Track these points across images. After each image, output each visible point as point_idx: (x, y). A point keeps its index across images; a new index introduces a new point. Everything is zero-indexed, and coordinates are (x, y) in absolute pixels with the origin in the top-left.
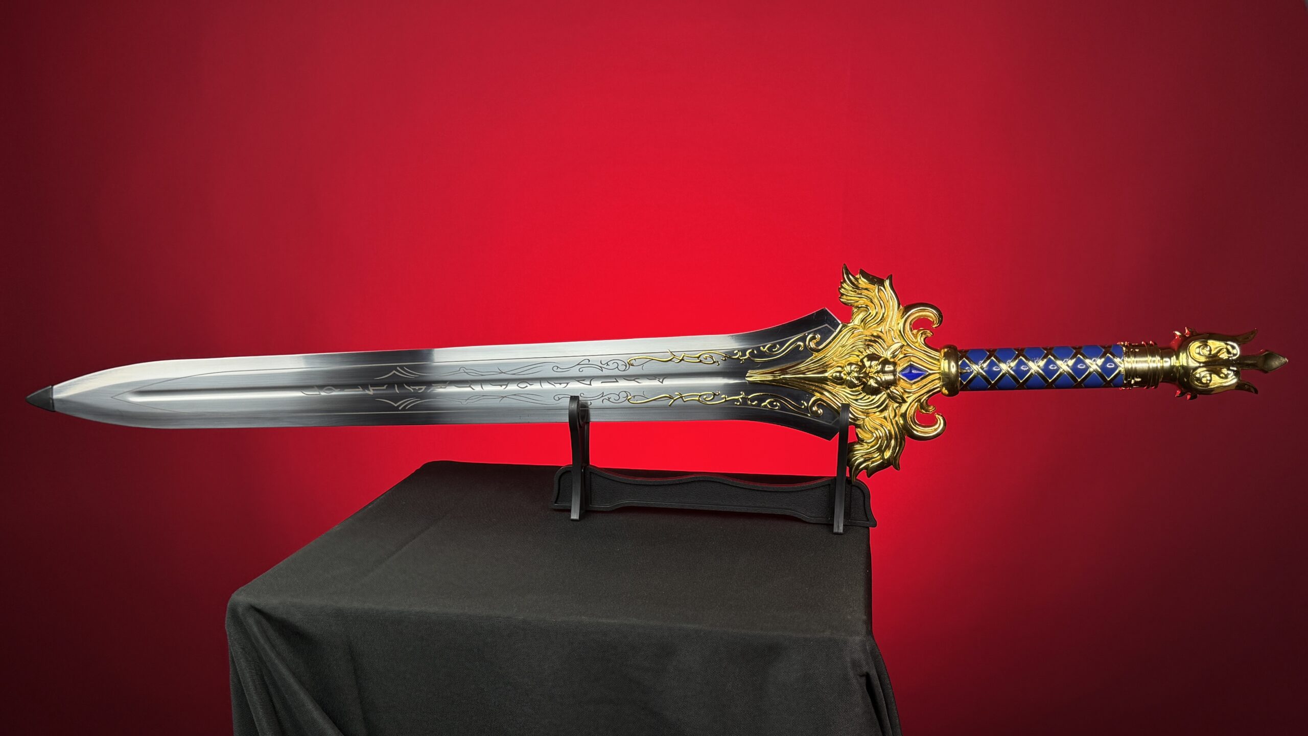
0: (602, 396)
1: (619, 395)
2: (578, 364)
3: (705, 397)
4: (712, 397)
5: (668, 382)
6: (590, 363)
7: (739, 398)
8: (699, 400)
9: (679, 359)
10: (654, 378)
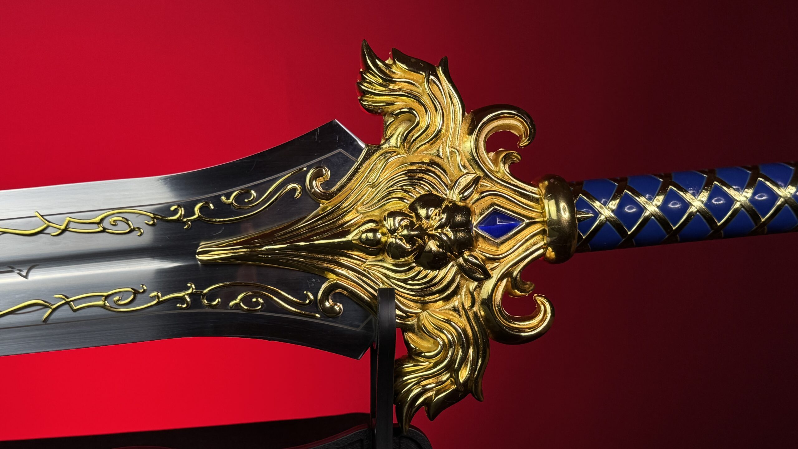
3: (116, 298)
4: (132, 297)
5: (38, 276)
7: (184, 295)
8: (105, 304)
9: (59, 229)
10: (10, 269)
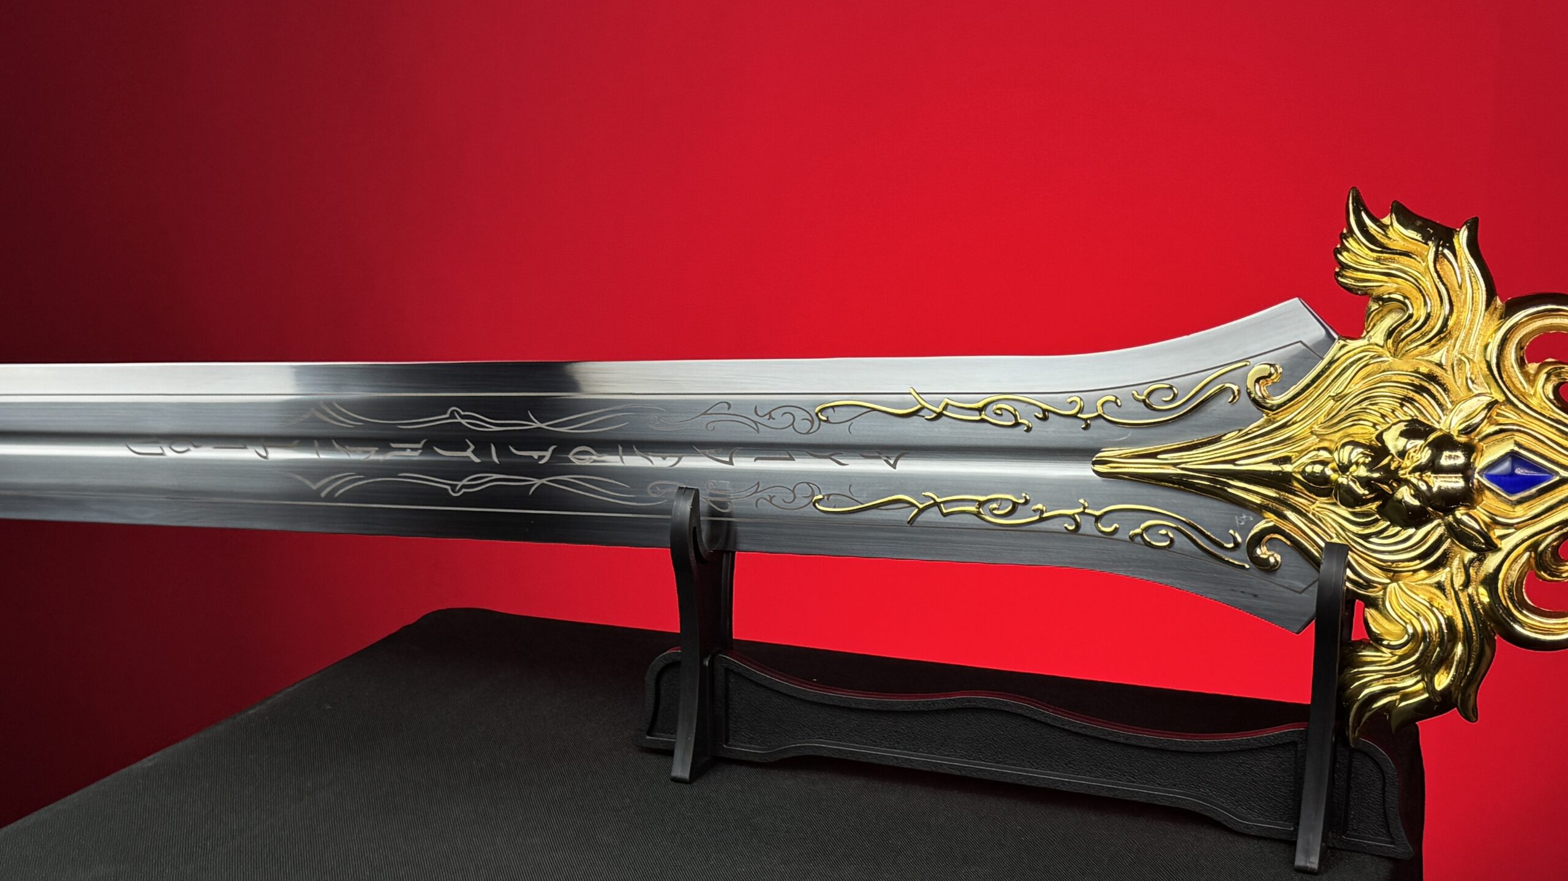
0: (756, 492)
1: (793, 491)
2: (705, 413)
3: (995, 505)
4: (1010, 508)
5: (908, 467)
6: (730, 412)
7: (1074, 514)
8: (979, 512)
9: (934, 412)
10: (877, 455)
